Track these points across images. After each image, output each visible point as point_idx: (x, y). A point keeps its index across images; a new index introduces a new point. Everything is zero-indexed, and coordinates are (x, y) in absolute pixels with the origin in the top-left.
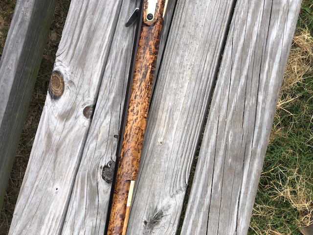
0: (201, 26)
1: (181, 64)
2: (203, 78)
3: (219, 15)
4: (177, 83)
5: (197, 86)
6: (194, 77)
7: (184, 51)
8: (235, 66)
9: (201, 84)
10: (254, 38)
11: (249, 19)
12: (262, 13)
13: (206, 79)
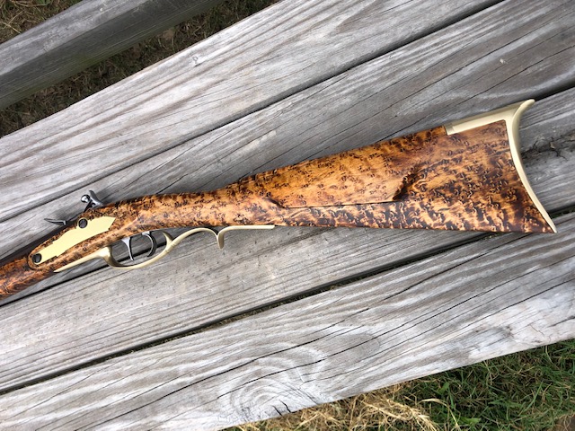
0: (92, 320)
1: (40, 323)
2: (35, 363)
3: (115, 336)
4: (18, 332)
5: (24, 361)
6: (32, 351)
7: (56, 317)
8: (63, 397)
9: (28, 365)
10: (103, 403)
11: (124, 382)
12: (136, 395)
13: (36, 368)
